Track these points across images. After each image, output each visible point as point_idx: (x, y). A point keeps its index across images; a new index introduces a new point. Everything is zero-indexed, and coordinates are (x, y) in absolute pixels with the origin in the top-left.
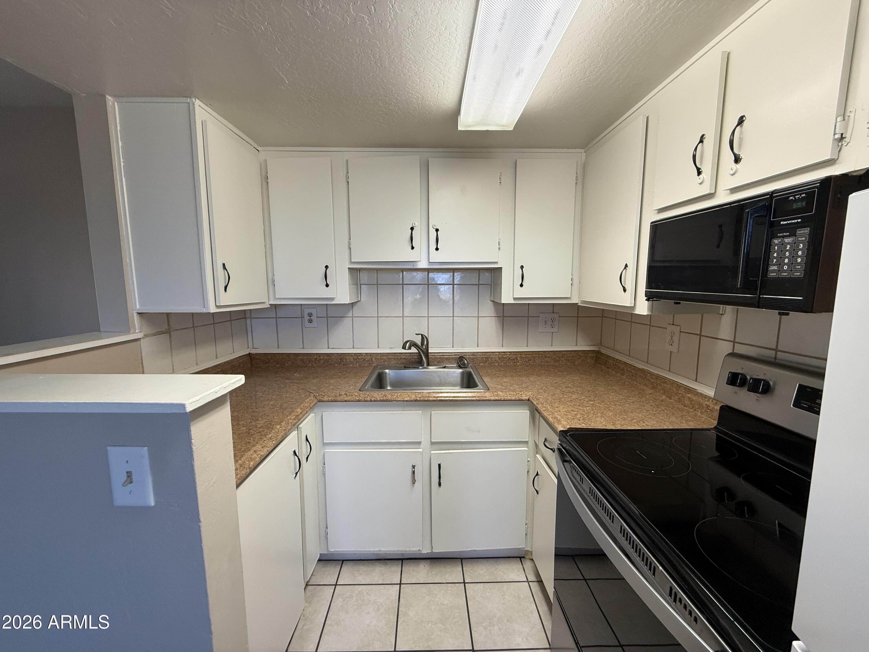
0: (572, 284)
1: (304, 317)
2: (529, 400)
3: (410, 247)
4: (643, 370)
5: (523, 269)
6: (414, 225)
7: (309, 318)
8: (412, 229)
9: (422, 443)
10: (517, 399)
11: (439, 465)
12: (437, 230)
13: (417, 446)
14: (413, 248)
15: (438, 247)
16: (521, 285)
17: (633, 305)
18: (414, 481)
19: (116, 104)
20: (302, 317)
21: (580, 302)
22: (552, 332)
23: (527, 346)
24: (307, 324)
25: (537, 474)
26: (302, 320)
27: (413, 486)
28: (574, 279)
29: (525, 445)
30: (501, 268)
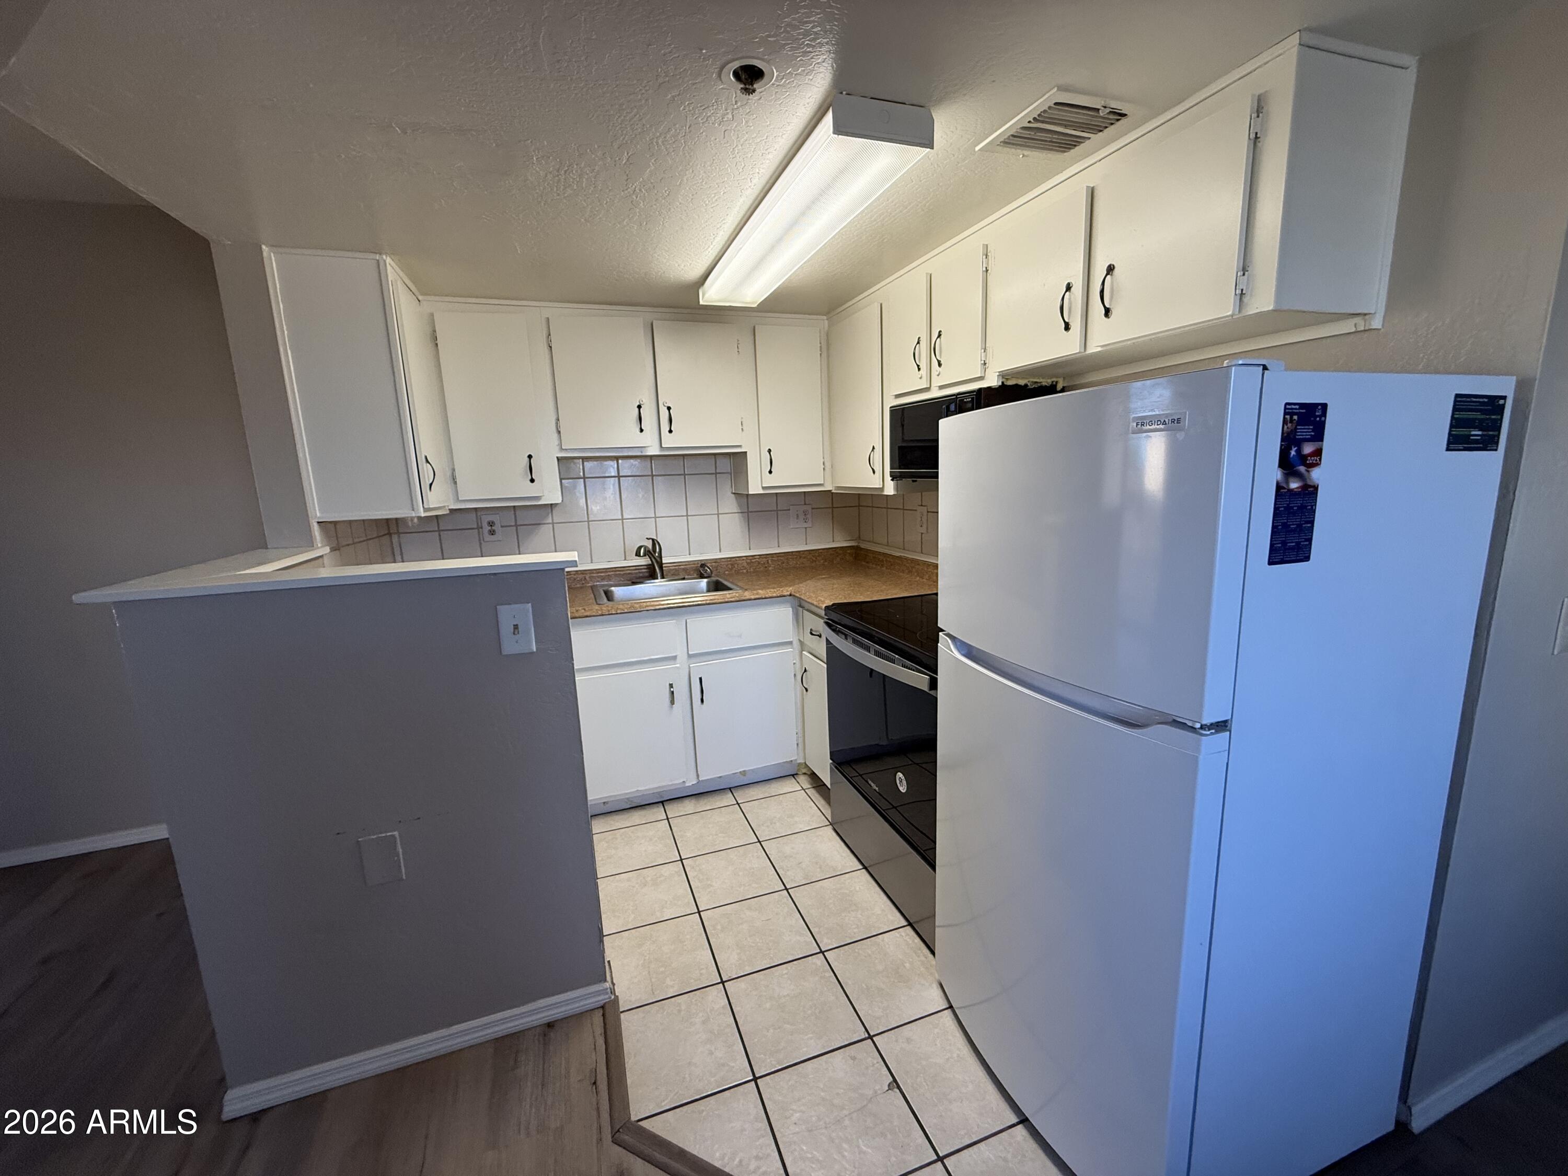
0: (824, 469)
1: (482, 528)
2: (790, 595)
3: (638, 430)
4: (900, 558)
5: (771, 453)
6: (641, 403)
7: (490, 528)
8: (639, 407)
9: (678, 657)
10: (779, 595)
11: (701, 679)
12: (669, 408)
13: (672, 662)
14: (642, 430)
15: (672, 429)
16: (770, 472)
17: (881, 486)
18: (672, 702)
19: (272, 254)
20: (479, 527)
21: (834, 489)
22: (806, 528)
23: (779, 546)
24: (488, 537)
25: (805, 671)
26: (479, 532)
27: (672, 707)
28: (826, 463)
29: (790, 646)
30: (746, 452)
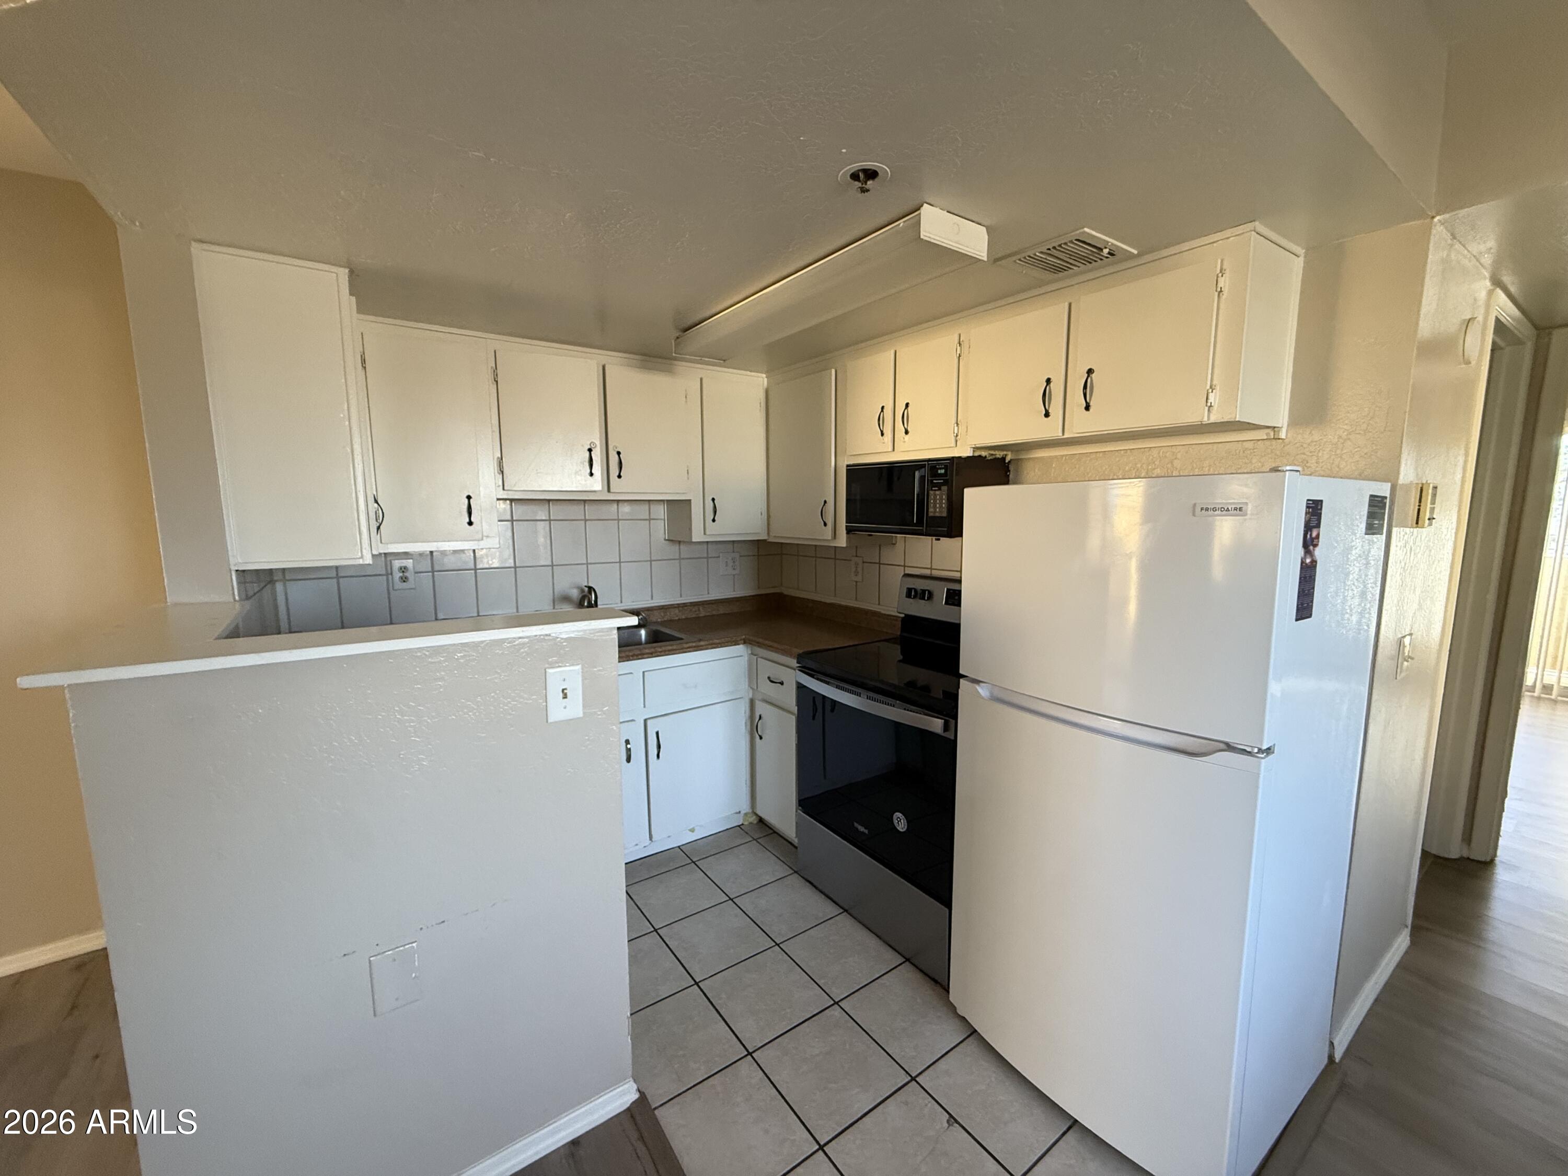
1: (392, 574)
3: (588, 473)
5: (716, 502)
6: (592, 446)
7: (401, 574)
8: (590, 450)
11: (657, 733)
12: (619, 453)
14: (591, 475)
15: (621, 475)
16: (714, 520)
17: (831, 539)
18: (629, 759)
20: (388, 574)
21: (770, 538)
22: (734, 575)
23: (709, 593)
24: (398, 585)
25: (761, 718)
28: (763, 513)
30: (690, 501)
